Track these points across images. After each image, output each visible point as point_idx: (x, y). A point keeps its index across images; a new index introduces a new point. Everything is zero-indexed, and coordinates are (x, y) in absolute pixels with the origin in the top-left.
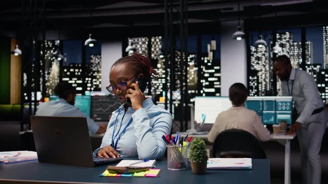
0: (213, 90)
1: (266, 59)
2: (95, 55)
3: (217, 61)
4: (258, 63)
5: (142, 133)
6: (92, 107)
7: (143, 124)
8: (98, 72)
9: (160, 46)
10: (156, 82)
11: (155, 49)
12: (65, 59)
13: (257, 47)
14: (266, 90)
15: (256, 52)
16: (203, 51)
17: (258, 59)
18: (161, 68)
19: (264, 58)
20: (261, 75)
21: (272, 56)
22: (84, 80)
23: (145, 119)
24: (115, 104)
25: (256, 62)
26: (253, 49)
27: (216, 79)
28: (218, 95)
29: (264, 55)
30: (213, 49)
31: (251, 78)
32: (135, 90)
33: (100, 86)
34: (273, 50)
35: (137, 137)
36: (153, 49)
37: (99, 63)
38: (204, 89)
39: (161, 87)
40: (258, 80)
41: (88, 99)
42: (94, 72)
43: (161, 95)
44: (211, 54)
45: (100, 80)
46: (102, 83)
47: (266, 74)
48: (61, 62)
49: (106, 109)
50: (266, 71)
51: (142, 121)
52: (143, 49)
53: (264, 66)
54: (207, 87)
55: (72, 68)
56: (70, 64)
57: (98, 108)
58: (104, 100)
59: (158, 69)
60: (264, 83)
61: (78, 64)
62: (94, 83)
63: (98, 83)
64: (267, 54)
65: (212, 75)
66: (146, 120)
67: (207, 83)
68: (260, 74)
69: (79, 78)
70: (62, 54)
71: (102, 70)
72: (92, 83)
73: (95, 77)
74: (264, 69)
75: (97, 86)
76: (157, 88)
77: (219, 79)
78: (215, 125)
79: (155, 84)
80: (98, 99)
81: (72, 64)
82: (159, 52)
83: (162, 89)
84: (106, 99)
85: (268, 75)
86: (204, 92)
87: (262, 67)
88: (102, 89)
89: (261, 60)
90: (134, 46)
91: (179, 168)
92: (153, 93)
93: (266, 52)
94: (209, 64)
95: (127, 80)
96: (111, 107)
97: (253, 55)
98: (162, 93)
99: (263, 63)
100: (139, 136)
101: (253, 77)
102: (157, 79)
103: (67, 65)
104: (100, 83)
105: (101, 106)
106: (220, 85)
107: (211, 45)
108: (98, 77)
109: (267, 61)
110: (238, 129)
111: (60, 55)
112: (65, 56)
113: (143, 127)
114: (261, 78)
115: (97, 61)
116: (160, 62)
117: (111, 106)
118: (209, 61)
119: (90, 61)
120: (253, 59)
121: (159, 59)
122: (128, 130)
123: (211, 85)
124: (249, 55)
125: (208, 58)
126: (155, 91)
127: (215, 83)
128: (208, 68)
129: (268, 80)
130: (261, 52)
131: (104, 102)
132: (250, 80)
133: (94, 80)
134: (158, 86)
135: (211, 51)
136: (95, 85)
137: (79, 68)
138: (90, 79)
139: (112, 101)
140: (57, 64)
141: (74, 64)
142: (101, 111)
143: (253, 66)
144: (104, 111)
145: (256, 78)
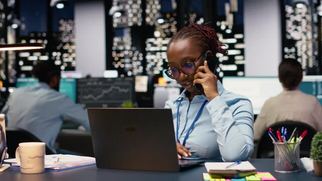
0: (233, 68)
1: (308, 23)
2: (66, 20)
3: (238, 28)
4: (296, 30)
5: (224, 127)
6: (78, 93)
7: (225, 116)
8: (71, 43)
9: (159, 7)
10: (153, 57)
11: (151, 11)
12: (23, 27)
13: (294, 7)
14: (307, 66)
15: (294, 14)
16: (220, 14)
17: (296, 23)
18: (161, 37)
19: (304, 23)
20: (301, 46)
21: (316, 19)
22: (50, 56)
23: (226, 109)
24: (110, 89)
25: (294, 27)
26: (289, 10)
27: (237, 52)
28: (240, 73)
29: (304, 18)
30: (232, 10)
31: (286, 50)
32: (205, 73)
33: (74, 64)
34: (316, 11)
35: (219, 133)
36: (148, 11)
37: (71, 31)
38: (221, 66)
39: (161, 63)
40: (296, 52)
41: (71, 82)
42: (64, 44)
43: (161, 75)
44: (230, 18)
45: (74, 55)
46: (77, 59)
47: (307, 45)
48: (17, 30)
49: (99, 97)
50: (307, 40)
51: (223, 113)
52: (135, 11)
53: (305, 33)
54: (225, 63)
55: (33, 38)
56: (30, 33)
57: (87, 95)
58: (95, 84)
59: (156, 38)
60: (305, 57)
61: (42, 33)
62: (66, 60)
63: (70, 59)
64: (309, 17)
65: (232, 46)
66: (227, 111)
67: (226, 58)
68: (298, 45)
69: (43, 52)
70: (19, 18)
71: (76, 40)
72: (61, 59)
73: (66, 51)
74: (304, 38)
75: (69, 63)
76: (155, 66)
77: (242, 52)
78: (262, 116)
79: (152, 60)
80: (85, 83)
81: (33, 32)
82: (158, 15)
83: (162, 66)
84: (98, 82)
85: (310, 46)
86: (221, 71)
87: (303, 34)
88: (77, 68)
89: (301, 25)
90: (121, 7)
91: (292, 170)
92: (149, 73)
93: (307, 13)
94: (229, 31)
95: (193, 60)
96: (105, 94)
97: (289, 18)
98: (161, 72)
99: (304, 30)
100: (222, 132)
101: (290, 48)
102: (154, 53)
103: (26, 34)
104: (74, 59)
105: (91, 92)
106: (244, 59)
107: (230, 6)
108: (70, 51)
109: (310, 27)
110: (295, 120)
111: (16, 21)
112: (23, 22)
113: (225, 120)
114: (301, 50)
115: (69, 28)
116: (158, 28)
117: (105, 92)
118: (227, 28)
119: (58, 29)
120: (289, 24)
121: (157, 25)
122: (199, 124)
123: (231, 60)
124: (284, 18)
125: (227, 23)
126: (152, 69)
127: (237, 58)
128: (226, 36)
129: (310, 53)
130: (300, 14)
131: (94, 87)
132: (286, 54)
133: (65, 55)
134: (156, 63)
135: (231, 12)
136: (67, 62)
137: (43, 39)
138: (59, 54)
139: (107, 85)
140: (11, 33)
141: (36, 33)
142: (91, 99)
143: (289, 34)
144: (95, 99)
145: (293, 50)
